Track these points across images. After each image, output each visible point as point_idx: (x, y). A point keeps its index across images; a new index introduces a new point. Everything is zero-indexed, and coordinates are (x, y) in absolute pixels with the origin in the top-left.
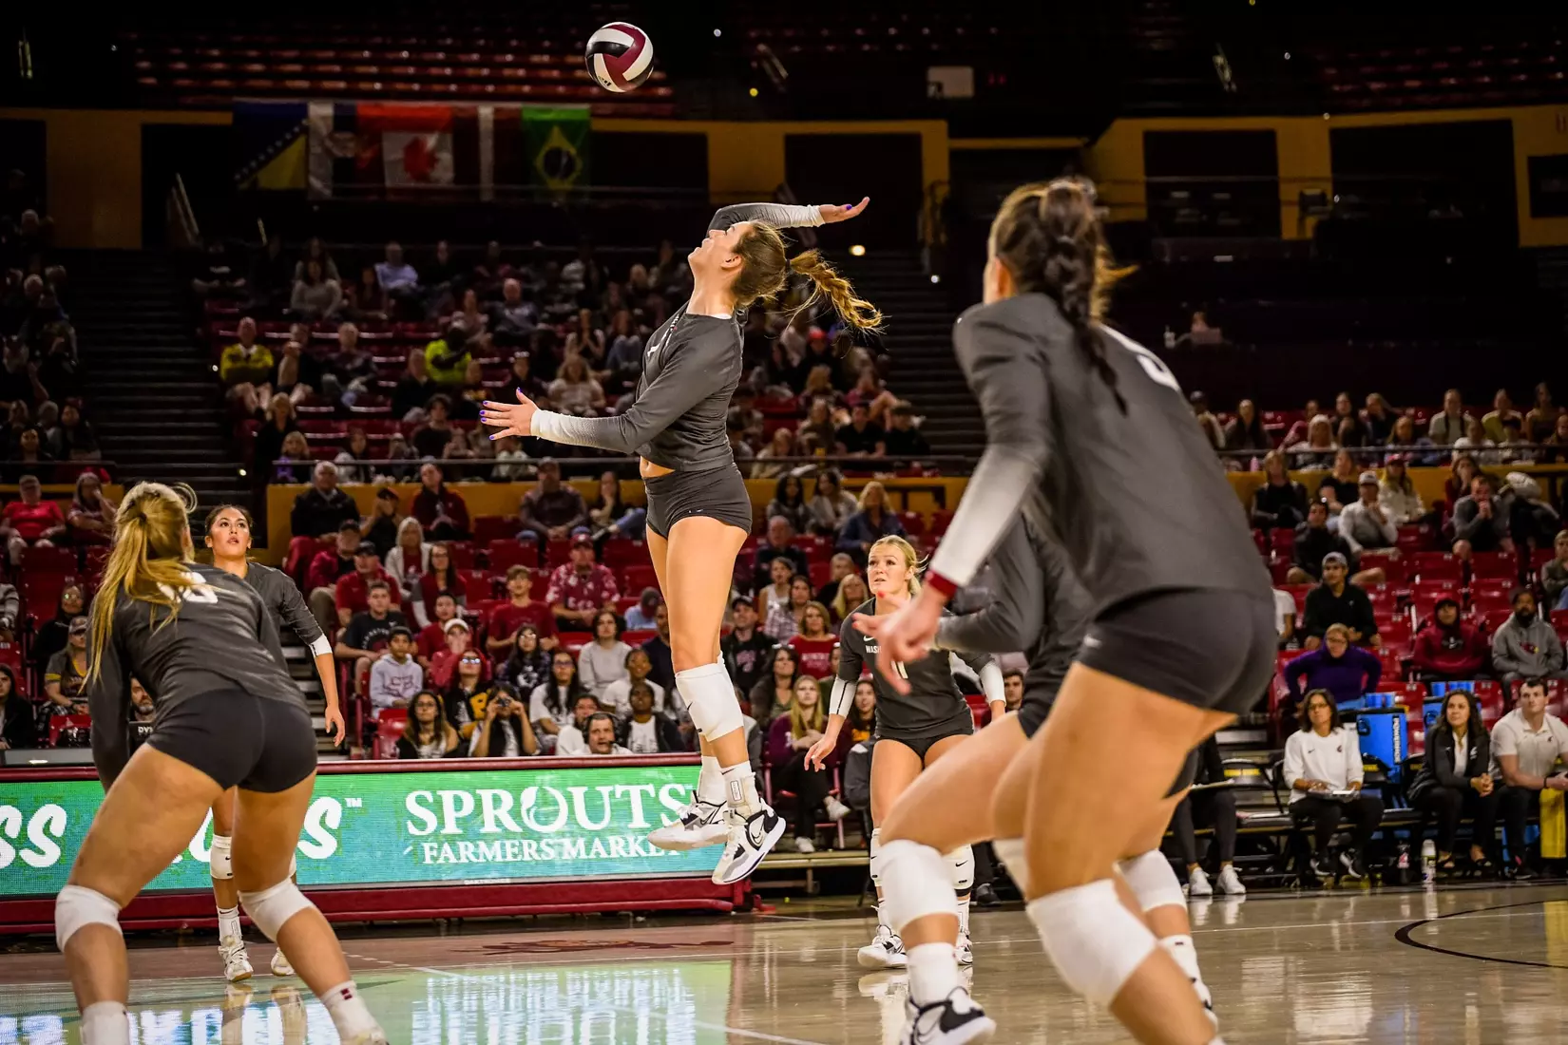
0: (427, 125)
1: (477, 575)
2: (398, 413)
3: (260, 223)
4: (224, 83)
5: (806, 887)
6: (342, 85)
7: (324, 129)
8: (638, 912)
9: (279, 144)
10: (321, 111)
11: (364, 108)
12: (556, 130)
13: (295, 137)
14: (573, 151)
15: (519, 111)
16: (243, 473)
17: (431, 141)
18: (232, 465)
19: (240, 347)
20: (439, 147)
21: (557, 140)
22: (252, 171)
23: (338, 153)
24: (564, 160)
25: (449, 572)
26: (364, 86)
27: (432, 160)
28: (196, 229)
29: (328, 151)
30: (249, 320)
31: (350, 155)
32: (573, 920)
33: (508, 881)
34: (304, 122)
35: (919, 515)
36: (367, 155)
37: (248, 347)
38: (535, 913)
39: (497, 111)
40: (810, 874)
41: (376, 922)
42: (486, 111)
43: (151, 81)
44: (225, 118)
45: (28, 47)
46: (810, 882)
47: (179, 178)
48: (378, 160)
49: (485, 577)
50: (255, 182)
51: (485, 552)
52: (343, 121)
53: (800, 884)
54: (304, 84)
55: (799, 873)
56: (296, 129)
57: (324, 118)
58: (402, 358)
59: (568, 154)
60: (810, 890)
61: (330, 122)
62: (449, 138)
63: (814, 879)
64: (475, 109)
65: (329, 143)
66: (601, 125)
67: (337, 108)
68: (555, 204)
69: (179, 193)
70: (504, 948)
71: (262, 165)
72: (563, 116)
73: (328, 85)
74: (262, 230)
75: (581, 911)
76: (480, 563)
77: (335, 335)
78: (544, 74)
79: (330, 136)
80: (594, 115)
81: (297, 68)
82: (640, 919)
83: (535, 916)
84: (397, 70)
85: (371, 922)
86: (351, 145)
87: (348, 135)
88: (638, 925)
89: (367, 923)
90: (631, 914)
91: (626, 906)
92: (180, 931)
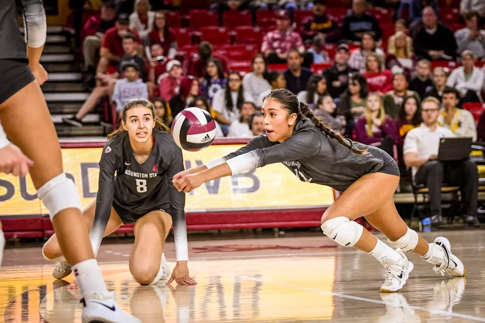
1: (183, 31)
8: (281, 229)
25: (166, 28)
32: (242, 233)
38: (219, 230)
51: (188, 17)
70: (204, 249)
75: (247, 228)
76: (185, 24)
82: (282, 233)
85: (126, 234)
88: (280, 236)
89: (123, 235)
90: (277, 230)
91: (273, 225)
92: (12, 239)
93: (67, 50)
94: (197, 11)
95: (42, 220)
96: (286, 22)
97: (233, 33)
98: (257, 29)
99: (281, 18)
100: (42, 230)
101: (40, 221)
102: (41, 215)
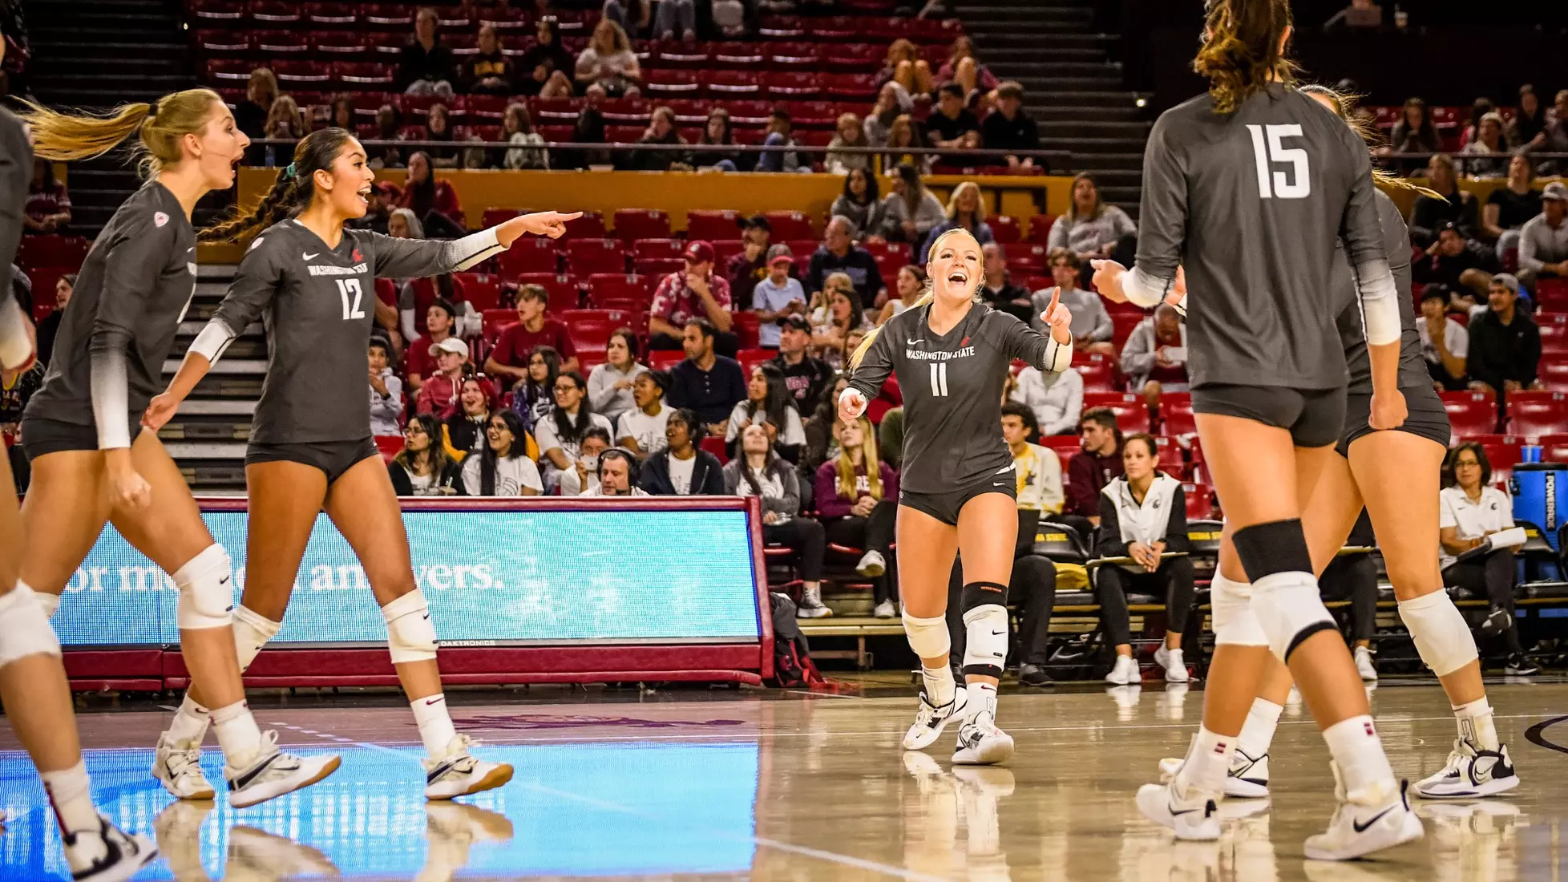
1: (483, 279)
2: (399, 86)
5: (857, 659)
8: (649, 684)
32: (573, 692)
33: (493, 643)
35: (1014, 221)
38: (526, 682)
40: (862, 643)
46: (862, 654)
49: (492, 281)
53: (851, 655)
55: (850, 642)
58: (407, 20)
60: (861, 662)
63: (867, 649)
75: (580, 681)
82: (650, 692)
83: (527, 686)
85: (335, 690)
88: (649, 699)
89: (330, 690)
90: (642, 685)
91: (639, 676)
92: (100, 694)
95: (162, 657)
97: (585, 286)
98: (633, 278)
100: (162, 677)
101: (155, 659)
102: (159, 645)
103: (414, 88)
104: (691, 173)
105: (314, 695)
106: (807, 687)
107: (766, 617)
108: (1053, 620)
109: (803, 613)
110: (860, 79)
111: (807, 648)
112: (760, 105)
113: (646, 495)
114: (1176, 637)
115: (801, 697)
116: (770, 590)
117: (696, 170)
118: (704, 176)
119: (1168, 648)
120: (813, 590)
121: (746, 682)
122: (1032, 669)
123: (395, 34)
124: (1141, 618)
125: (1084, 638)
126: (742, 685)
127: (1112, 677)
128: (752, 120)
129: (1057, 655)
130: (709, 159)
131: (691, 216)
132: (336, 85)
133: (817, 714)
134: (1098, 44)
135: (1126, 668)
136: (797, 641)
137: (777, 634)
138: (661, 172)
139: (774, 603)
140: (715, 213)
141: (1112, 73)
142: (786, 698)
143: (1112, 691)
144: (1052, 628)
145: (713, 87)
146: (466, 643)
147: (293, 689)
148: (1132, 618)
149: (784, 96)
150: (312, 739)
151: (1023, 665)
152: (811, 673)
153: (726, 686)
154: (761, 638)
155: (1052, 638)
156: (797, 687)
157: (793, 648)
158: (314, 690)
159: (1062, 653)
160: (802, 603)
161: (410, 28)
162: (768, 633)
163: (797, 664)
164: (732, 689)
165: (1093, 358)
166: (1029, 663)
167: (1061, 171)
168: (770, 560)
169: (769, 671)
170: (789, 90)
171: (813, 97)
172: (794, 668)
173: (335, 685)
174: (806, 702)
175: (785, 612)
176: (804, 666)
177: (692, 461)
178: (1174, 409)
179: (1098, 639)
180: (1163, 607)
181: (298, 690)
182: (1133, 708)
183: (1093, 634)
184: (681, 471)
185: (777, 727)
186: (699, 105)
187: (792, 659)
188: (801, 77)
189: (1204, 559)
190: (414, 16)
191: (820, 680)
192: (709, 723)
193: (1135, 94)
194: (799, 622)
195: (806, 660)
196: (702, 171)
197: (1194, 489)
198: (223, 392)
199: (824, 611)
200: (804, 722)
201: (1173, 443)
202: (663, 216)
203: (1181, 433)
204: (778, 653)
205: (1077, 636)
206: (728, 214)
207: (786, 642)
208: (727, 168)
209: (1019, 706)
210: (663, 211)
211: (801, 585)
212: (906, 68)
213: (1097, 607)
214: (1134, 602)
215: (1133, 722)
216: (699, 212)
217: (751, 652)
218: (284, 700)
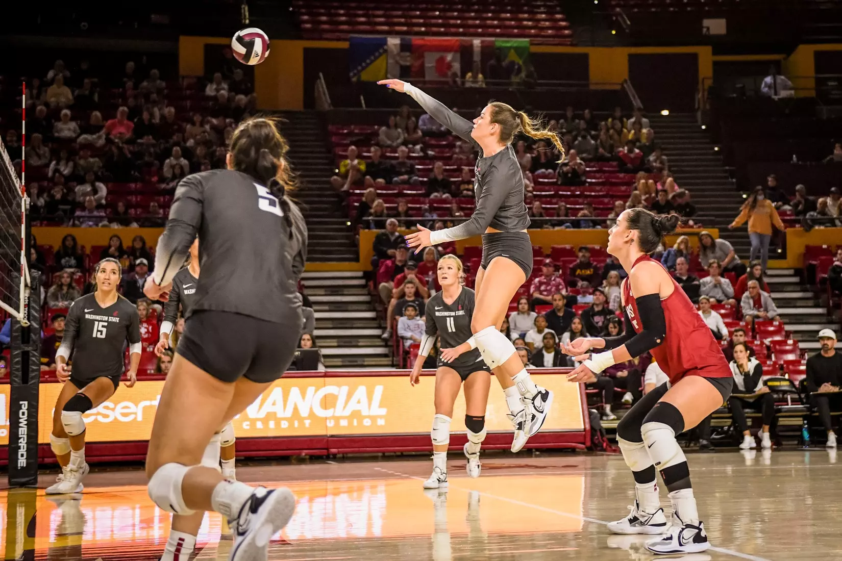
0: (447, 49)
2: (427, 195)
3: (362, 98)
4: (345, 27)
6: (405, 28)
7: (396, 50)
8: (537, 450)
9: (372, 58)
10: (393, 42)
11: (416, 40)
12: (512, 51)
13: (381, 55)
14: (521, 62)
15: (493, 42)
16: (349, 223)
17: (449, 57)
18: (343, 220)
19: (348, 161)
20: (453, 60)
21: (513, 56)
22: (359, 72)
23: (402, 63)
24: (516, 67)
26: (416, 29)
27: (449, 66)
28: (329, 101)
29: (397, 62)
30: (353, 147)
31: (408, 64)
34: (385, 47)
36: (417, 64)
37: (352, 160)
39: (482, 42)
41: (404, 453)
42: (477, 42)
43: (308, 26)
44: (345, 45)
45: (247, 8)
47: (321, 75)
48: (422, 66)
50: (359, 77)
52: (405, 47)
54: (385, 28)
56: (381, 51)
57: (395, 45)
59: (518, 64)
61: (398, 47)
62: (458, 55)
64: (471, 41)
65: (398, 58)
66: (534, 49)
67: (402, 40)
68: (510, 89)
69: (321, 82)
71: (363, 69)
72: (515, 45)
73: (397, 28)
74: (363, 102)
77: (397, 155)
78: (507, 23)
79: (398, 54)
80: (532, 44)
81: (382, 20)
82: (538, 453)
84: (433, 21)
85: (402, 454)
86: (409, 59)
87: (408, 54)
88: (537, 456)
89: (399, 454)
90: (534, 450)
91: (533, 446)
92: (301, 457)
93: (365, 291)
94: (474, 259)
95: (328, 440)
96: (551, 269)
99: (546, 265)
100: (327, 449)
101: (325, 441)
102: (326, 436)
103: (434, 195)
104: (551, 229)
105: (392, 456)
106: (605, 450)
107: (587, 420)
108: (712, 420)
109: (605, 418)
110: (623, 188)
111: (604, 433)
112: (580, 200)
113: (534, 368)
114: (767, 427)
115: (602, 455)
116: (589, 408)
117: (554, 228)
118: (558, 231)
119: (763, 432)
120: (608, 408)
121: (579, 448)
122: (705, 442)
123: (425, 172)
124: (750, 420)
125: (726, 428)
126: (577, 450)
127: (742, 446)
128: (578, 206)
129: (714, 436)
130: (560, 223)
131: (553, 248)
132: (401, 194)
133: (610, 463)
134: (726, 171)
135: (748, 441)
136: (600, 430)
137: (592, 428)
138: (539, 230)
139: (590, 414)
140: (562, 246)
141: (733, 183)
142: (596, 455)
143: (742, 452)
144: (712, 424)
145: (561, 193)
146: (458, 433)
147: (384, 453)
148: (748, 420)
149: (591, 196)
150: (392, 475)
151: (701, 440)
152: (607, 445)
153: (569, 450)
154: (585, 429)
155: (711, 429)
156: (601, 450)
157: (599, 433)
158: (392, 454)
159: (716, 435)
160: (603, 414)
161: (431, 170)
162: (588, 427)
163: (601, 441)
164: (573, 452)
165: (726, 306)
166: (704, 439)
167: (710, 226)
168: (588, 395)
169: (589, 444)
170: (593, 194)
171: (603, 196)
172: (599, 442)
173: (402, 452)
174: (605, 457)
175: (595, 418)
176: (603, 440)
177: (553, 354)
178: (762, 328)
179: (732, 429)
180: (760, 415)
181: (386, 454)
182: (752, 459)
183: (729, 427)
184: (549, 358)
185: (592, 468)
186: (554, 200)
187: (598, 439)
188: (598, 188)
189: (777, 394)
190: (433, 165)
191: (610, 447)
192: (563, 467)
193: (741, 193)
194: (601, 422)
195: (605, 439)
196: (557, 228)
197: (772, 363)
198: (355, 326)
199: (612, 417)
200: (604, 467)
201: (762, 343)
202: (540, 248)
203: (766, 338)
204: (592, 436)
205: (722, 428)
206: (568, 247)
207: (596, 431)
208: (567, 227)
209: (699, 458)
210: (540, 246)
211: (602, 406)
212: (643, 183)
213: (731, 415)
214: (747, 413)
215: (751, 466)
216: (556, 246)
217: (581, 435)
218: (380, 458)
